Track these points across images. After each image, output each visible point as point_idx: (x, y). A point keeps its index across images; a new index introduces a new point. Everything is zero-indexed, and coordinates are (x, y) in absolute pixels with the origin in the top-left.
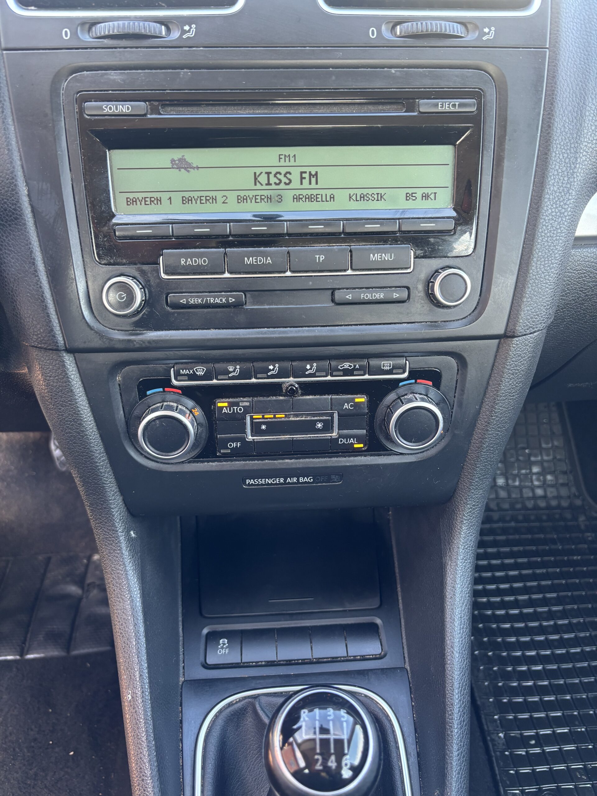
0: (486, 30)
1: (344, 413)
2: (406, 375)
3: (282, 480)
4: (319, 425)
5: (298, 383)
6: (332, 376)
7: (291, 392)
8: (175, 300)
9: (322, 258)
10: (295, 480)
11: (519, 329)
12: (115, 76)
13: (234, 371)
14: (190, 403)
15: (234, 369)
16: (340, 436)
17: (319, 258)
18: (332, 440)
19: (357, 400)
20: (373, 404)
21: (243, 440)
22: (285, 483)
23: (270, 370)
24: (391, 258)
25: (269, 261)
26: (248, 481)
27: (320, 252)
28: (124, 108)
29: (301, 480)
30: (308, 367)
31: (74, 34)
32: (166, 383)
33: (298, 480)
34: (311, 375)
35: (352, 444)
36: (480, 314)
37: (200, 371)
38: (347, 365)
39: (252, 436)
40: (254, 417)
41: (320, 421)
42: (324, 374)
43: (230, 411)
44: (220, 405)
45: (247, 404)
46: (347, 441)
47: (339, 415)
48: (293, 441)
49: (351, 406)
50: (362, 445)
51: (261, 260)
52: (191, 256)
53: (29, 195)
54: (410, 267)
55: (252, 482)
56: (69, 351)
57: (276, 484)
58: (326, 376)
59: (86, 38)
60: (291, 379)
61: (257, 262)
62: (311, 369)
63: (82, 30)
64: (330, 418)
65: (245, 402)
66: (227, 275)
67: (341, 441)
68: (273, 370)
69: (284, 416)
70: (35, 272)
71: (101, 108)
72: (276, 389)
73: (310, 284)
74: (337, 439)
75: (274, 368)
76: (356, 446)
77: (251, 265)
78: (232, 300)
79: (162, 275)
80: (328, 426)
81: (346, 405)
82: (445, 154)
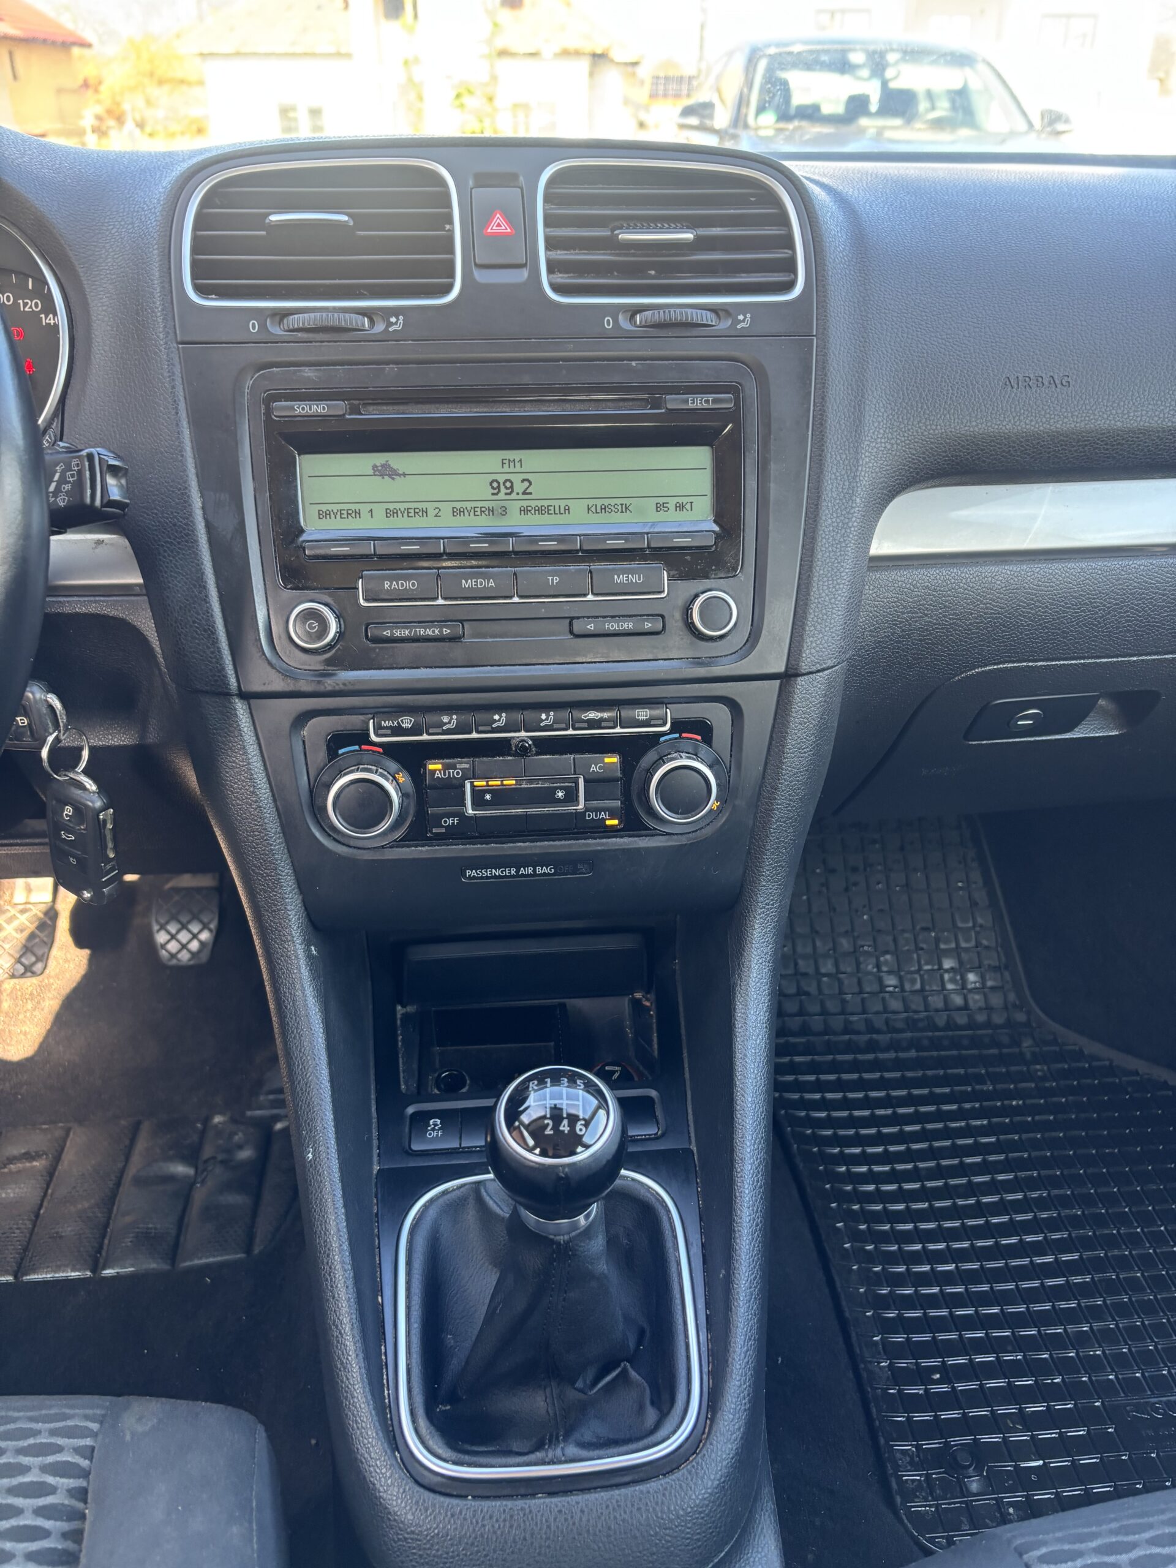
0: (741, 317)
1: (591, 777)
2: (667, 727)
3: (513, 871)
4: (560, 794)
5: (531, 738)
6: (574, 729)
7: (523, 751)
8: (377, 633)
9: (556, 579)
10: (530, 870)
11: (804, 667)
12: (308, 373)
13: (449, 723)
14: (393, 766)
15: (450, 721)
16: (587, 809)
17: (552, 580)
18: (576, 813)
19: (607, 760)
20: (628, 766)
21: (462, 816)
22: (518, 875)
23: (495, 721)
24: (639, 579)
25: (492, 583)
26: (468, 873)
27: (554, 573)
28: (319, 408)
29: (539, 870)
30: (544, 716)
31: (263, 326)
32: (362, 738)
33: (534, 871)
34: (547, 728)
35: (604, 820)
36: (753, 647)
37: (407, 722)
38: (593, 715)
39: (473, 810)
40: (476, 784)
41: (561, 788)
42: (564, 726)
43: (445, 775)
44: (431, 767)
45: (467, 766)
46: (596, 816)
47: (585, 781)
48: (527, 816)
49: (600, 768)
50: (615, 822)
51: (482, 583)
52: (397, 578)
53: (203, 508)
54: (663, 591)
55: (474, 873)
56: (245, 696)
57: (506, 876)
58: (566, 729)
59: (276, 330)
60: (523, 734)
61: (476, 585)
62: (547, 719)
63: (272, 323)
64: (574, 785)
65: (464, 764)
66: (440, 602)
67: (589, 816)
68: (499, 720)
69: (514, 782)
70: (206, 599)
71: (292, 408)
72: (500, 748)
73: (543, 612)
74: (584, 813)
75: (500, 719)
76: (608, 822)
77: (470, 589)
78: (446, 631)
79: (362, 602)
80: (571, 796)
81: (593, 768)
82: (700, 457)
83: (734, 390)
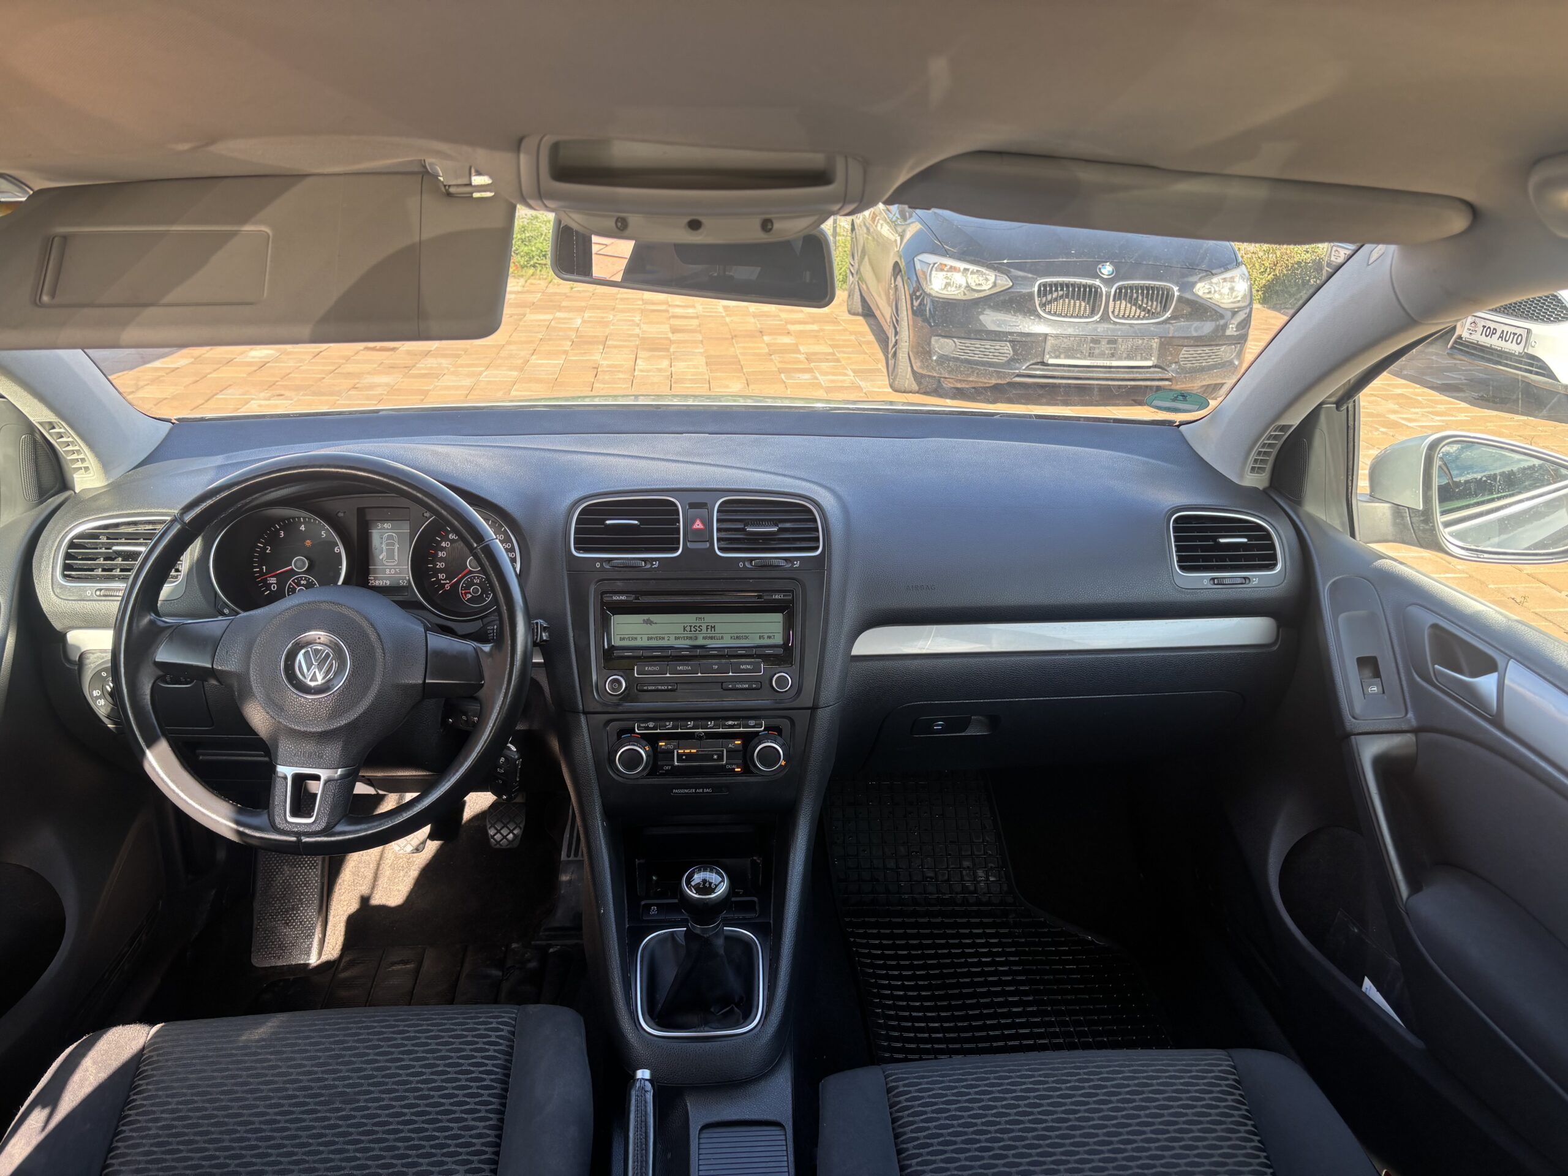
0: (795, 562)
1: (729, 750)
2: (763, 728)
3: (694, 791)
4: (715, 757)
5: (704, 732)
6: (722, 729)
7: (699, 737)
8: (641, 688)
9: (716, 667)
10: (701, 790)
11: (821, 704)
12: (619, 583)
14: (644, 743)
15: (670, 724)
16: (727, 764)
18: (722, 765)
19: (736, 742)
20: (745, 745)
21: (673, 765)
22: (696, 793)
23: (688, 725)
24: (751, 667)
25: (690, 668)
26: (674, 791)
27: (715, 664)
28: (623, 598)
29: (705, 790)
30: (709, 723)
31: (602, 565)
32: (632, 731)
34: (711, 728)
35: (734, 769)
36: (799, 696)
37: (651, 725)
38: (730, 723)
39: (677, 763)
40: (679, 751)
41: (716, 754)
42: (718, 728)
43: (666, 748)
44: (660, 744)
46: (731, 767)
47: (727, 751)
48: (701, 766)
49: (733, 746)
50: (739, 770)
51: (686, 668)
52: (651, 665)
53: (574, 637)
54: (761, 672)
55: (677, 791)
56: (585, 713)
57: (691, 792)
59: (607, 566)
60: (700, 730)
61: (683, 669)
62: (711, 724)
63: (606, 563)
64: (721, 753)
65: (675, 743)
66: (668, 675)
67: (728, 767)
69: (695, 751)
70: (572, 674)
71: (612, 597)
72: (691, 736)
73: (710, 680)
74: (725, 765)
75: (690, 724)
76: (736, 770)
77: (680, 670)
78: (670, 687)
79: (636, 675)
80: (720, 758)
81: (730, 746)
82: (778, 617)
83: (792, 591)
